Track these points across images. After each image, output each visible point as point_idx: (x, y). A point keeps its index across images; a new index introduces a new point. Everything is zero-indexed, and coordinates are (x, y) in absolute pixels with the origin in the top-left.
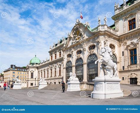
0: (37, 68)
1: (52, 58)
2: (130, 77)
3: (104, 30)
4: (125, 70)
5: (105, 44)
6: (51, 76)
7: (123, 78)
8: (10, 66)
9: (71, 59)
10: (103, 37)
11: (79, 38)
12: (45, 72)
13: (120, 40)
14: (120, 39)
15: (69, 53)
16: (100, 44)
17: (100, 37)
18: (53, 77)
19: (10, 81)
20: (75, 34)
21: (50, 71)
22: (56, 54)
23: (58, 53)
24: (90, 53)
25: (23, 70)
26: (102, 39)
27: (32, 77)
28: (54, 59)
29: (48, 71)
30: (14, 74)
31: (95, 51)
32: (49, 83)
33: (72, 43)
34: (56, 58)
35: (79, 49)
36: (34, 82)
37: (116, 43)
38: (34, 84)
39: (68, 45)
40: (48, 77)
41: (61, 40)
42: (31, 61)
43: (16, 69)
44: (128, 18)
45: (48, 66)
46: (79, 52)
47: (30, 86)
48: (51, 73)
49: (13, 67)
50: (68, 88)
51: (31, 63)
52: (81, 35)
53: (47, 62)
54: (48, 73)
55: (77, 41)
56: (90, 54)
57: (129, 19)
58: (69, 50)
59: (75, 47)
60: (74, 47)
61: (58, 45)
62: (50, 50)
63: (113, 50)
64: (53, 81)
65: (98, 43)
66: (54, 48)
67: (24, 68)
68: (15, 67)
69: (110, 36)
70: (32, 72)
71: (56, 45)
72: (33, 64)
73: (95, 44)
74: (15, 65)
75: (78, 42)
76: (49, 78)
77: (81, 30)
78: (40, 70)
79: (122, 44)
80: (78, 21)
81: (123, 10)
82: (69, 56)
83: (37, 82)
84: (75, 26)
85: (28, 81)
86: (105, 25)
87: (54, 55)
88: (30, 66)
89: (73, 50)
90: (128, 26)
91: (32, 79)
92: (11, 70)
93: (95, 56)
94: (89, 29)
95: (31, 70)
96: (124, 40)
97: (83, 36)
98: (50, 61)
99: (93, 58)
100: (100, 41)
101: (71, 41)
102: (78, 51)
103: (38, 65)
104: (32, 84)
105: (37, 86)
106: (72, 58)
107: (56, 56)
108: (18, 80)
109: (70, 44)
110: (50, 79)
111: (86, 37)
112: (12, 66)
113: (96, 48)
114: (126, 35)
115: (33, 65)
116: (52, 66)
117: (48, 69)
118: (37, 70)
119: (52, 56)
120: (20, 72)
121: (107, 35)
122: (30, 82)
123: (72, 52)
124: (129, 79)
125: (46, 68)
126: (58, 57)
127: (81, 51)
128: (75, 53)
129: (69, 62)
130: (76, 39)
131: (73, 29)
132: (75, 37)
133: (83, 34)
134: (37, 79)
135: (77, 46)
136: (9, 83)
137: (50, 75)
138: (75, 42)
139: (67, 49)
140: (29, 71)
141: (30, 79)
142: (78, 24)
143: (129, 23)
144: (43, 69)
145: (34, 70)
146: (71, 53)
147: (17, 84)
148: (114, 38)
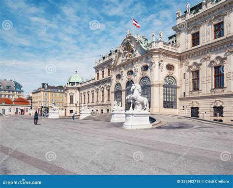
0: (79, 89)
1: (98, 76)
2: (190, 107)
3: (158, 48)
4: (186, 97)
5: (160, 65)
6: (98, 102)
7: (184, 107)
8: (41, 86)
9: (120, 81)
10: (157, 56)
11: (130, 55)
12: (89, 95)
13: (181, 59)
14: (181, 57)
15: (118, 73)
16: (154, 65)
17: (154, 56)
18: (100, 103)
19: (42, 107)
20: (125, 49)
21: (95, 94)
22: (103, 72)
23: (106, 70)
24: (142, 75)
25: (59, 91)
26: (156, 59)
27: (72, 102)
28: (101, 78)
29: (93, 94)
30: (46, 97)
31: (148, 73)
32: (95, 111)
33: (123, 60)
34: (103, 77)
35: (130, 69)
36: (74, 109)
37: (175, 63)
38: (74, 112)
39: (117, 63)
40: (93, 102)
41: (111, 51)
42: (70, 79)
43: (49, 90)
44: (191, 30)
45: (93, 87)
46: (131, 73)
47: (68, 114)
48: (98, 96)
49: (46, 86)
50: (112, 119)
51: (70, 83)
52: (132, 51)
53: (91, 82)
54: (93, 97)
55: (128, 58)
56: (142, 77)
57: (192, 32)
58: (118, 69)
59: (126, 66)
60: (124, 66)
61: (107, 59)
62: (96, 65)
63: (171, 71)
64: (99, 108)
65: (152, 63)
66: (101, 62)
67: (61, 87)
68: (48, 86)
69: (167, 54)
70: (72, 94)
71: (104, 58)
72: (73, 83)
73: (148, 65)
74: (47, 84)
75: (129, 60)
76: (94, 104)
77: (132, 45)
78: (82, 92)
79: (184, 63)
80: (128, 33)
81: (186, 19)
82: (119, 76)
83: (78, 108)
84: (125, 39)
85: (67, 107)
86: (160, 41)
87: (100, 73)
88: (69, 86)
89: (123, 70)
90: (191, 40)
91: (71, 105)
92: (43, 91)
93: (147, 79)
94: (141, 44)
95: (70, 91)
96: (186, 58)
97: (135, 54)
98: (96, 80)
99: (145, 82)
100: (153, 62)
101: (121, 58)
102: (129, 72)
103: (79, 86)
104: (71, 111)
105: (78, 114)
106: (122, 79)
107: (103, 74)
108: (54, 107)
109: (119, 62)
110: (96, 105)
111: (138, 54)
112: (43, 85)
113: (149, 70)
114: (188, 53)
115: (73, 85)
116: (98, 87)
117: (93, 91)
118: (78, 92)
119: (98, 74)
120: (54, 94)
121: (163, 53)
122: (68, 109)
123: (122, 72)
124: (190, 109)
125: (91, 90)
126: (106, 76)
127: (132, 71)
128: (125, 73)
129: (118, 84)
130: (127, 56)
131: (123, 43)
132: (125, 53)
133: (134, 50)
134: (78, 105)
135: (127, 65)
136: (41, 110)
137: (95, 100)
138: (126, 60)
139: (115, 68)
140: (68, 94)
141: (69, 105)
142: (129, 38)
143: (193, 37)
144: (86, 91)
145: (74, 92)
146: (121, 74)
147: (54, 112)
148: (174, 57)
